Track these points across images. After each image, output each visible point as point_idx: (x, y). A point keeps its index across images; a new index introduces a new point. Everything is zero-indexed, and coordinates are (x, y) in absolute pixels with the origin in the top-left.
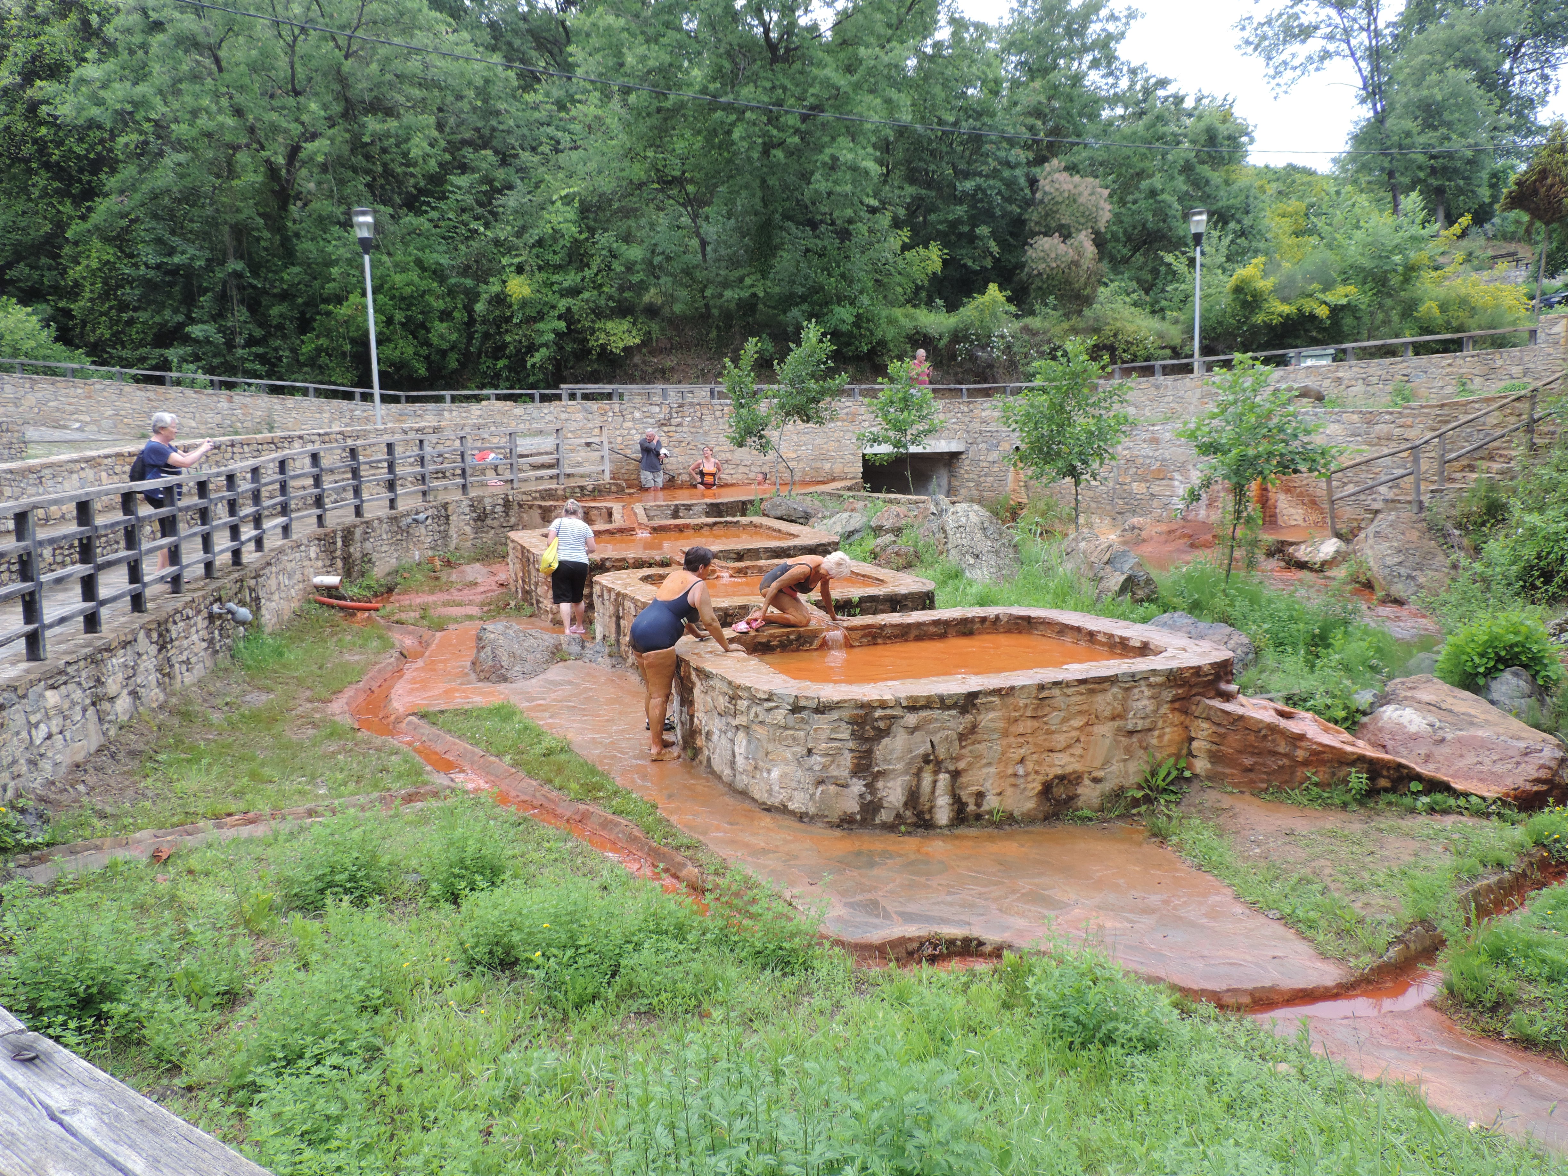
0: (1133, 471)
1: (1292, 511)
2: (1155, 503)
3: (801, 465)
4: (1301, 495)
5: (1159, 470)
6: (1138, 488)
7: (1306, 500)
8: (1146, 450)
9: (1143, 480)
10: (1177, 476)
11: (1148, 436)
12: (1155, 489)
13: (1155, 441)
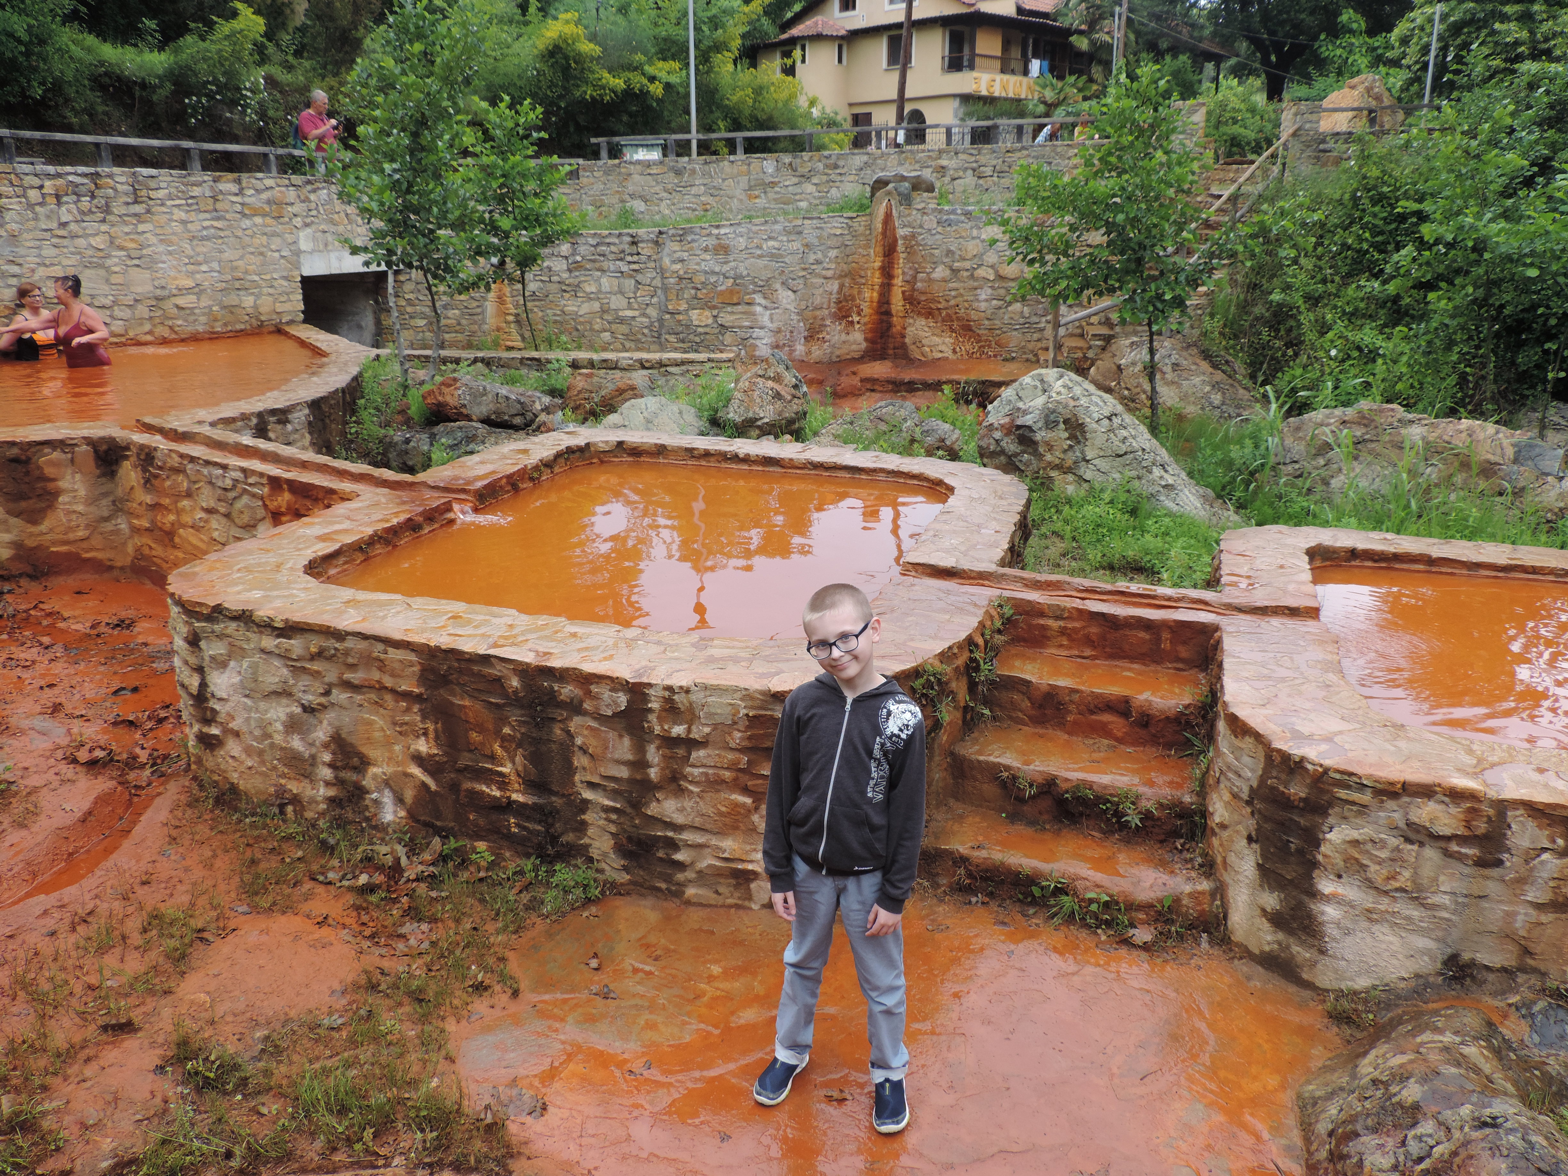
0: (689, 293)
1: (936, 340)
2: (728, 338)
3: (205, 302)
4: (949, 318)
5: (731, 292)
6: (700, 318)
7: (955, 325)
8: (709, 262)
9: (707, 305)
10: (758, 298)
11: (711, 242)
12: (726, 318)
13: (722, 250)
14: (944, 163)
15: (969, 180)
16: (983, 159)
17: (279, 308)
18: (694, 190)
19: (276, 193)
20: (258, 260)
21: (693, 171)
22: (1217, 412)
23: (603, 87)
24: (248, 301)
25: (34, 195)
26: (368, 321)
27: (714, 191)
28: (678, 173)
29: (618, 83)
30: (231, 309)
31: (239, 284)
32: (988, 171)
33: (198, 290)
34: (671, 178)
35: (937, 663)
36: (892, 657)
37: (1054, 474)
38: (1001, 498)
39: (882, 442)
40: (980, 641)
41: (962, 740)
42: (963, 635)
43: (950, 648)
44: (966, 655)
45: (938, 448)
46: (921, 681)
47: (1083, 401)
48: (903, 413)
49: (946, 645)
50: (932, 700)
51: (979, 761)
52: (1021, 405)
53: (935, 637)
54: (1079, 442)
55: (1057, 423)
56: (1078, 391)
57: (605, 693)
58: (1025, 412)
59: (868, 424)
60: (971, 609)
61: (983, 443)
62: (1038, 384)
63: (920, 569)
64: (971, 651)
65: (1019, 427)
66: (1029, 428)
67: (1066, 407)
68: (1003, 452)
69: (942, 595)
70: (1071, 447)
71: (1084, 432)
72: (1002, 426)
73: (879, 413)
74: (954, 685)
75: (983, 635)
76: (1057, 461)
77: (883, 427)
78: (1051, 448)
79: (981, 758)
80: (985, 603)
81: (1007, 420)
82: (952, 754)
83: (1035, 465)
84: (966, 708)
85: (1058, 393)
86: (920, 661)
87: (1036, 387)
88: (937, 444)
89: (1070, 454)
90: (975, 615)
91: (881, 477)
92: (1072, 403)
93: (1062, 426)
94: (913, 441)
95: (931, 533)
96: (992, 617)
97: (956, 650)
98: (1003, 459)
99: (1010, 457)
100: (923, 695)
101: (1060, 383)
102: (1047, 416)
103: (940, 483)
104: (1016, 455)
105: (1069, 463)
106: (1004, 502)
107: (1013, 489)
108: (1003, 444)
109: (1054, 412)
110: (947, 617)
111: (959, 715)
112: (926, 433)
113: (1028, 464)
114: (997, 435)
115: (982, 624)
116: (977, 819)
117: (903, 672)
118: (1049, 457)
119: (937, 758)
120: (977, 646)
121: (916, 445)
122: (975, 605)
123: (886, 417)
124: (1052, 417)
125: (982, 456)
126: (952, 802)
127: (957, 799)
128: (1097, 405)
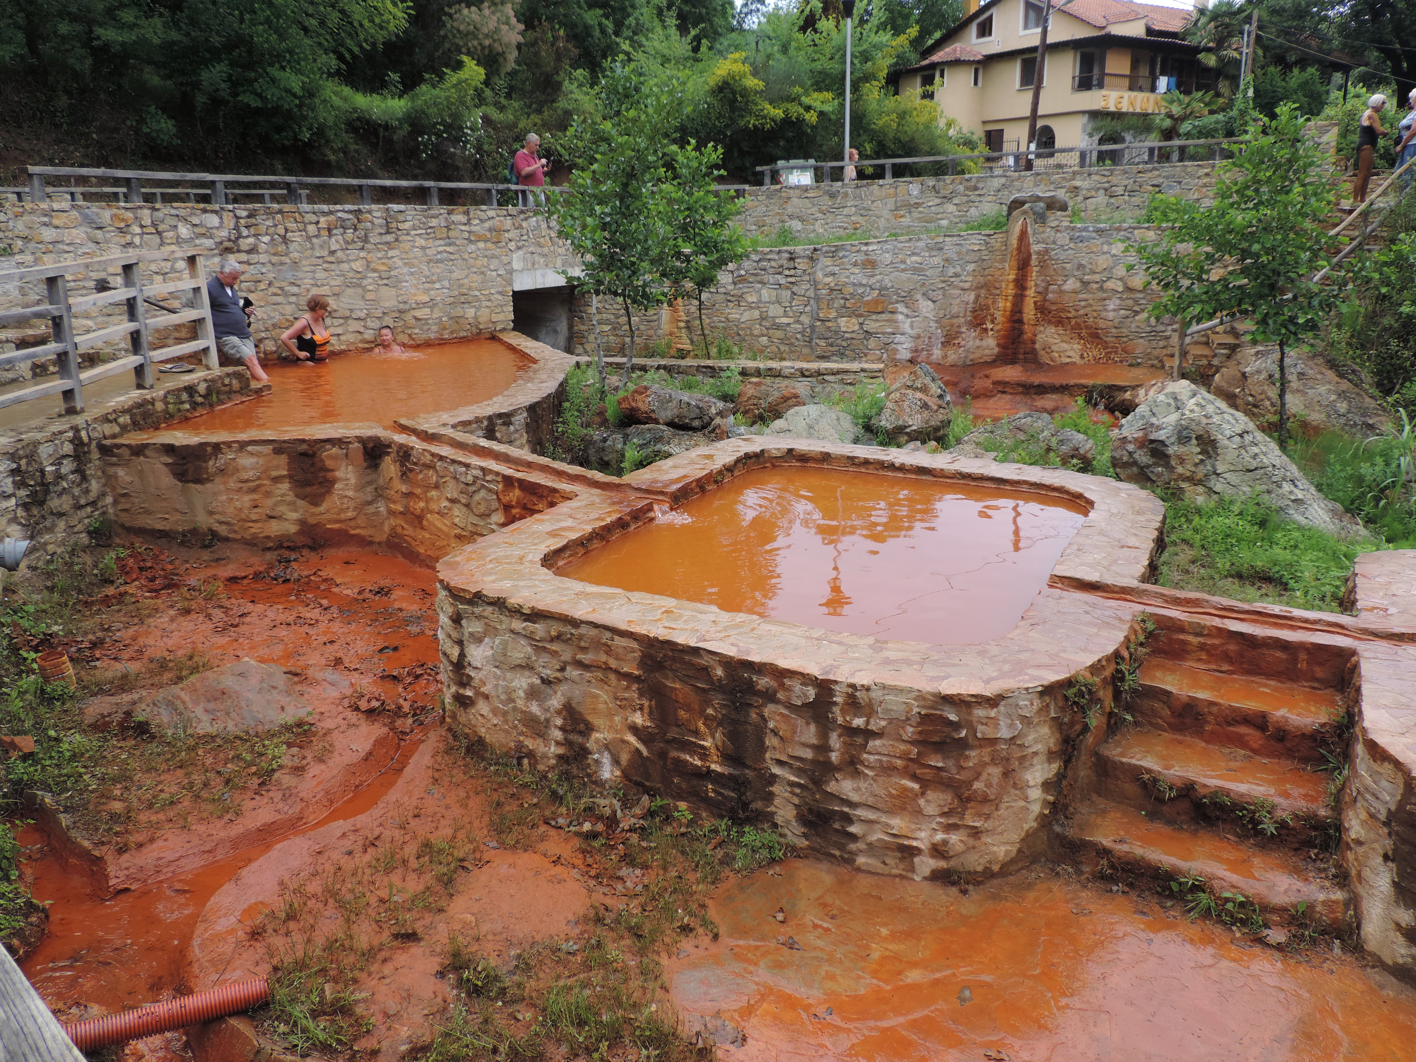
0: (839, 303)
1: (1065, 346)
2: (872, 343)
3: (436, 314)
4: (1078, 326)
5: (876, 302)
6: (847, 325)
7: (1084, 333)
8: (858, 275)
9: (854, 314)
10: (901, 308)
11: (860, 258)
12: (871, 325)
13: (870, 264)
14: (1077, 183)
15: (1101, 198)
16: (1114, 180)
17: (495, 318)
18: (846, 211)
19: (496, 222)
20: (479, 278)
21: (846, 194)
22: (1342, 420)
23: (765, 117)
24: (470, 313)
25: (312, 229)
26: (563, 327)
27: (864, 212)
28: (833, 196)
29: (778, 113)
30: (456, 319)
31: (464, 299)
32: (1120, 190)
33: (431, 304)
34: (826, 201)
35: (1088, 675)
36: (1047, 666)
37: (1184, 485)
38: (1138, 513)
39: (1020, 451)
40: (1126, 654)
41: (1106, 742)
42: (1110, 649)
43: (1099, 661)
44: (1113, 667)
45: (1072, 457)
46: (1074, 690)
47: (1216, 419)
48: (1040, 424)
49: (1095, 658)
50: (1083, 707)
51: (1122, 763)
52: (1154, 420)
53: (1085, 650)
54: (1210, 457)
55: (1189, 438)
56: (1210, 409)
57: (797, 686)
58: (1159, 428)
59: (1007, 433)
60: (1116, 623)
61: (1117, 455)
62: (1172, 401)
63: (1067, 582)
64: (1118, 663)
65: (1152, 441)
66: (1162, 442)
67: (1199, 424)
68: (1135, 463)
69: (1088, 609)
70: (1202, 461)
71: (1215, 448)
72: (1136, 439)
73: (1017, 423)
74: (1101, 694)
75: (1128, 648)
76: (1188, 474)
77: (1022, 436)
78: (1182, 461)
79: (1124, 760)
80: (1129, 618)
81: (1140, 434)
82: (1097, 754)
83: (1166, 477)
84: (1111, 714)
85: (1192, 411)
86: (1073, 672)
87: (1169, 405)
88: (1072, 453)
89: (1201, 467)
90: (1121, 630)
91: (1024, 488)
92: (1205, 421)
93: (1194, 442)
94: (1049, 449)
95: (1076, 547)
96: (1135, 631)
97: (1104, 663)
98: (1135, 469)
99: (1142, 468)
100: (1075, 703)
101: (1193, 401)
102: (1180, 432)
103: (1080, 496)
104: (1148, 466)
105: (1200, 475)
106: (1142, 518)
107: (1150, 505)
108: (1136, 456)
109: (1187, 428)
110: (1095, 630)
111: (1104, 720)
112: (1061, 442)
113: (1159, 475)
114: (1131, 447)
115: (1127, 639)
116: (1119, 815)
117: (1058, 682)
118: (1180, 470)
119: (1083, 758)
120: (1123, 659)
121: (1052, 454)
122: (1120, 619)
123: (1025, 428)
124: (1185, 433)
125: (1114, 466)
126: (1095, 797)
127: (1100, 795)
128: (1229, 422)
